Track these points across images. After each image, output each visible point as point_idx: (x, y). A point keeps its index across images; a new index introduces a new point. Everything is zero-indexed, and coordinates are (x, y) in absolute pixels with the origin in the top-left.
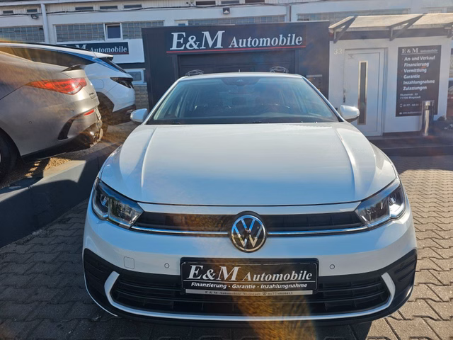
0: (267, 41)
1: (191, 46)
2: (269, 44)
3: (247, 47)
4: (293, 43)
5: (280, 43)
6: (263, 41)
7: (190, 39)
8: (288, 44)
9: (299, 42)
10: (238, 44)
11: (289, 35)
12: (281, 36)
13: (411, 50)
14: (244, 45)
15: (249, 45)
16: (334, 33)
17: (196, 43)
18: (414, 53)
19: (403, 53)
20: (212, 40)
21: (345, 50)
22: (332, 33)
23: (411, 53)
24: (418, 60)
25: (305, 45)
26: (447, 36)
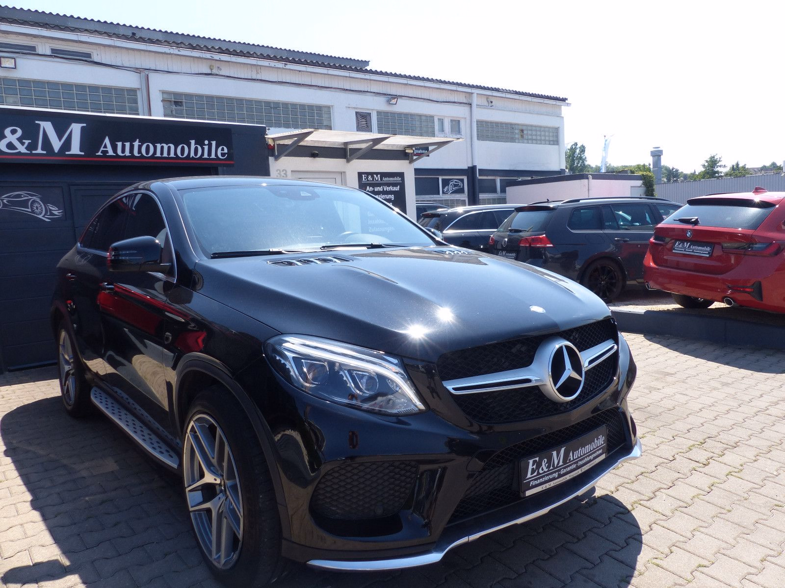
0: (169, 148)
1: (10, 146)
2: (172, 155)
3: (133, 156)
4: (213, 156)
5: (192, 154)
6: (162, 148)
7: (7, 132)
8: (206, 156)
9: (223, 155)
10: (115, 149)
11: (206, 142)
12: (193, 142)
13: (373, 177)
14: (127, 153)
15: (136, 153)
16: (274, 145)
17: (24, 141)
18: (376, 181)
19: (364, 180)
20: (60, 139)
21: (292, 171)
22: (272, 145)
23: (373, 181)
24: (382, 190)
25: (233, 160)
26: (408, 161)
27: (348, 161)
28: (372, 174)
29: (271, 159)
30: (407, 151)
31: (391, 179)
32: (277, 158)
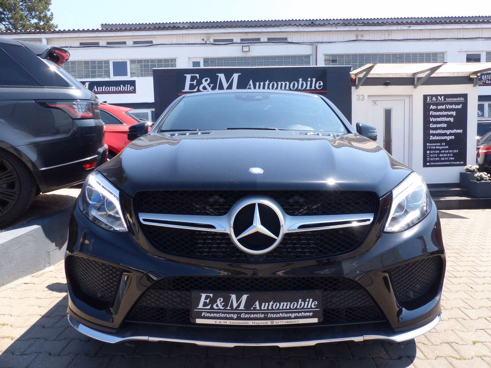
2: (287, 88)
4: (313, 88)
5: (300, 87)
6: (282, 84)
7: (203, 81)
8: (308, 88)
9: (319, 87)
10: (255, 87)
11: (309, 79)
12: (301, 80)
13: (437, 98)
14: (261, 89)
15: (266, 89)
16: (356, 78)
17: (210, 85)
18: (440, 101)
19: (428, 100)
20: (227, 82)
21: (368, 96)
22: (354, 78)
23: (437, 101)
24: (445, 108)
25: (326, 90)
26: (473, 85)
27: (415, 87)
28: (436, 96)
29: (353, 88)
30: (471, 77)
31: (455, 99)
32: (357, 87)
